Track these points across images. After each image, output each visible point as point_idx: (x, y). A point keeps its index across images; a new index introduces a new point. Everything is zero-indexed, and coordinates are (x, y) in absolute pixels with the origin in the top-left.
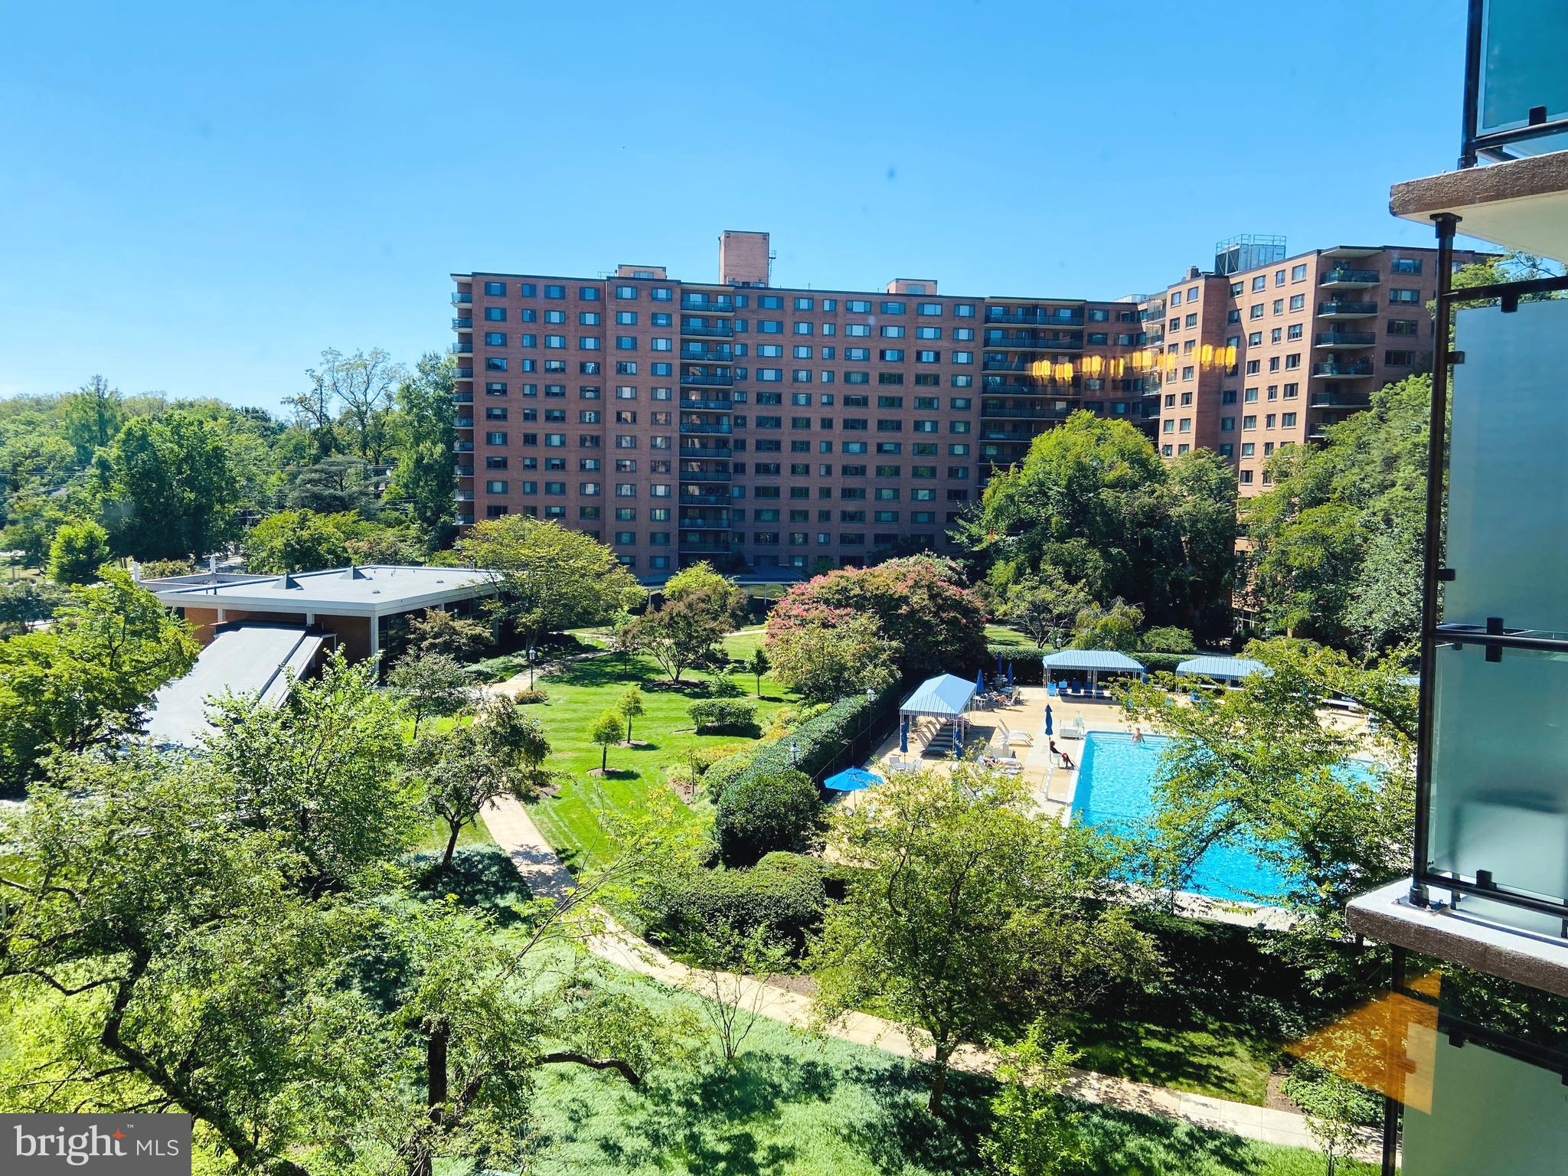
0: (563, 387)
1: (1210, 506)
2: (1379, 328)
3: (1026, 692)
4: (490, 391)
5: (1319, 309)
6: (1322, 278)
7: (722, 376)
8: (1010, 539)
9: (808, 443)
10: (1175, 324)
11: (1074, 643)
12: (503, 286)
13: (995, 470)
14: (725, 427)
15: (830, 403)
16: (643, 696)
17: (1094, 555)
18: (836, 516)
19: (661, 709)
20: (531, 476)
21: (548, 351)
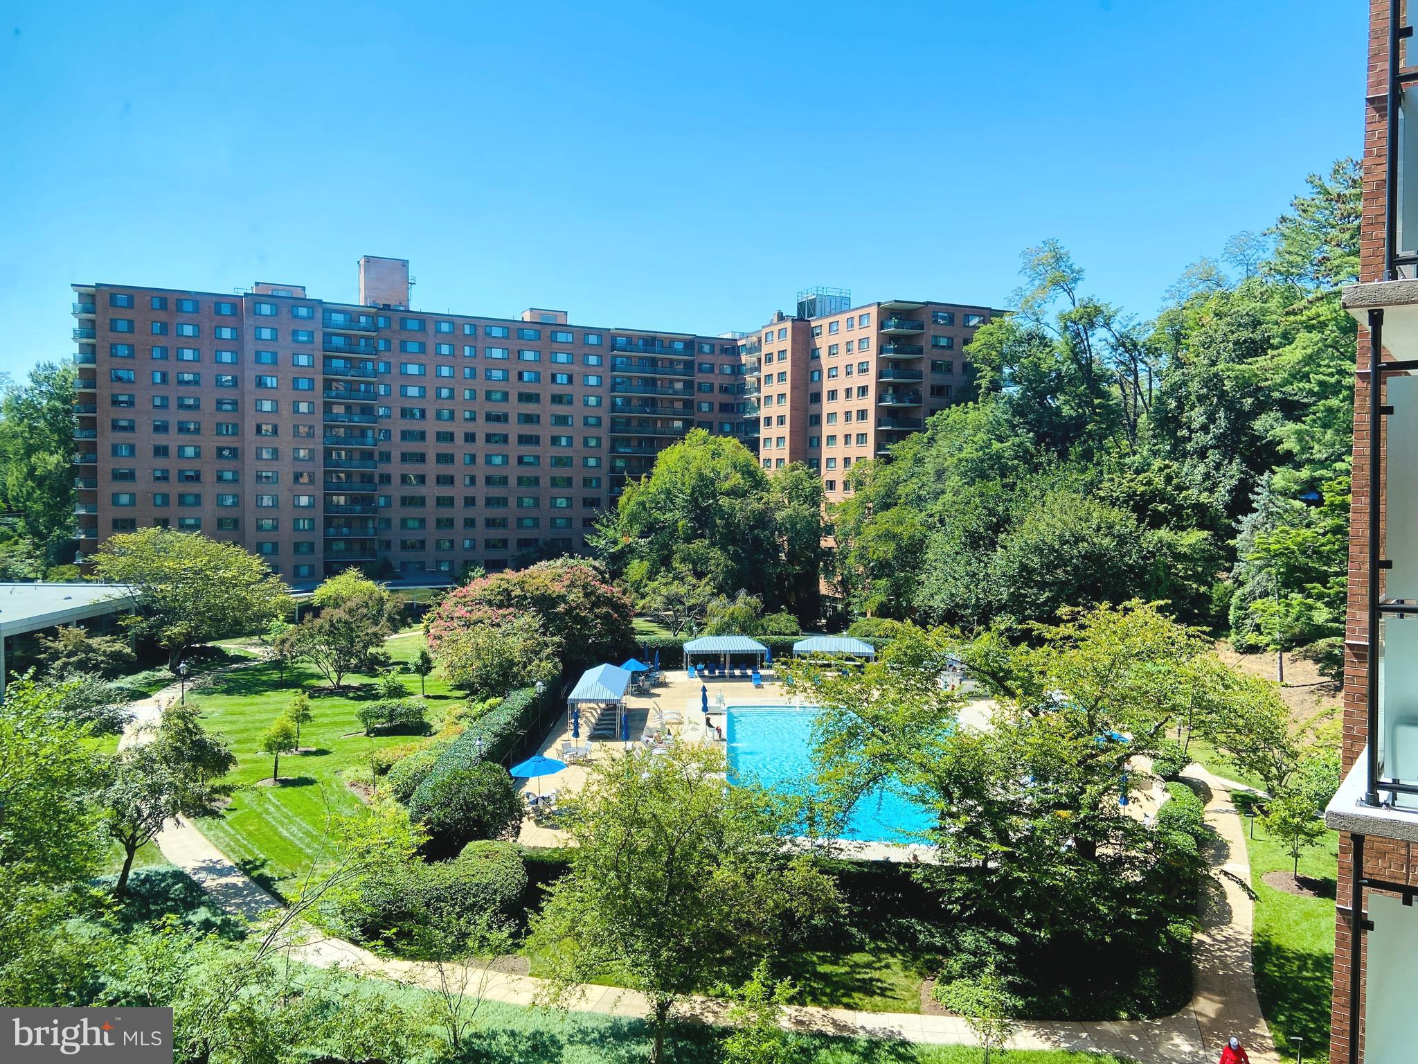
0: (197, 399)
1: (806, 510)
2: (925, 367)
3: (670, 676)
4: (115, 402)
5: (881, 350)
6: (881, 326)
7: (366, 391)
8: (642, 541)
9: (452, 456)
10: (769, 358)
11: (706, 631)
12: (131, 299)
13: (628, 480)
14: (370, 440)
15: (473, 419)
16: (310, 703)
17: (716, 553)
18: (480, 522)
19: (326, 715)
20: (162, 487)
21: (181, 364)
